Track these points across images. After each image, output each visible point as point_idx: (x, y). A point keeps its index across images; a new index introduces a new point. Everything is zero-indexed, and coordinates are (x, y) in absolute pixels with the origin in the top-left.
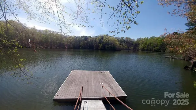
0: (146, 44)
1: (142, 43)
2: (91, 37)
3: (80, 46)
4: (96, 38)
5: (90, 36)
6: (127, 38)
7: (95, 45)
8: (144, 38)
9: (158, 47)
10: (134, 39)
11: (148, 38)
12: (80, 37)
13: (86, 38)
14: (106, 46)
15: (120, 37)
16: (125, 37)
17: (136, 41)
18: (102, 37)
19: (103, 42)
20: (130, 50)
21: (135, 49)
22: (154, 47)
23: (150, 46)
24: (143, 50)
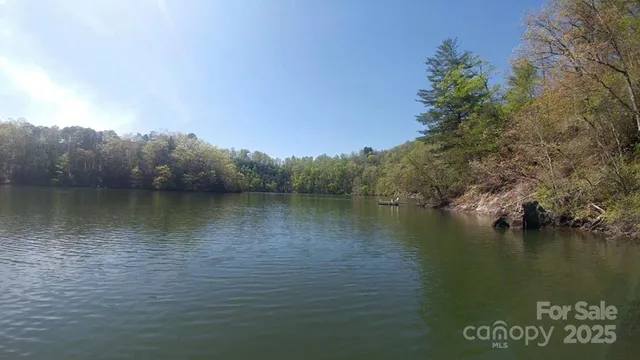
0: (308, 173)
1: (299, 172)
2: (116, 137)
3: (53, 172)
4: (141, 145)
5: (111, 133)
6: (258, 153)
7: (136, 170)
8: (304, 158)
9: (335, 183)
10: (277, 159)
11: (312, 158)
12: (55, 129)
13: (89, 138)
14: (188, 177)
15: (238, 149)
16: (252, 151)
17: (284, 166)
18: (171, 143)
19: (177, 160)
20: (269, 190)
21: (281, 189)
22: (328, 182)
23: (319, 179)
24: (302, 190)
